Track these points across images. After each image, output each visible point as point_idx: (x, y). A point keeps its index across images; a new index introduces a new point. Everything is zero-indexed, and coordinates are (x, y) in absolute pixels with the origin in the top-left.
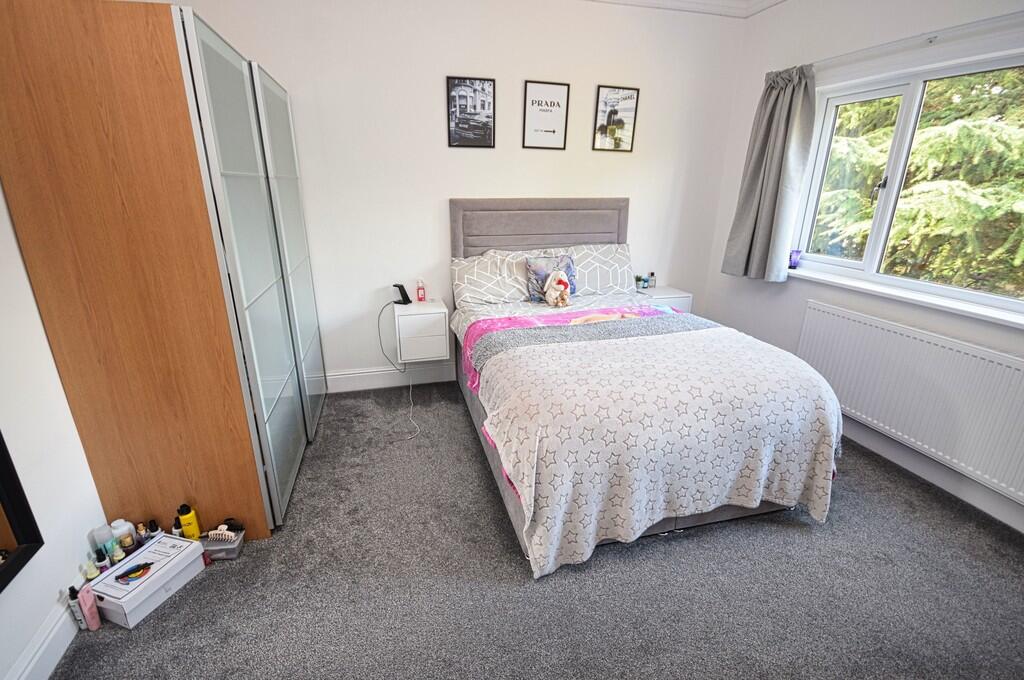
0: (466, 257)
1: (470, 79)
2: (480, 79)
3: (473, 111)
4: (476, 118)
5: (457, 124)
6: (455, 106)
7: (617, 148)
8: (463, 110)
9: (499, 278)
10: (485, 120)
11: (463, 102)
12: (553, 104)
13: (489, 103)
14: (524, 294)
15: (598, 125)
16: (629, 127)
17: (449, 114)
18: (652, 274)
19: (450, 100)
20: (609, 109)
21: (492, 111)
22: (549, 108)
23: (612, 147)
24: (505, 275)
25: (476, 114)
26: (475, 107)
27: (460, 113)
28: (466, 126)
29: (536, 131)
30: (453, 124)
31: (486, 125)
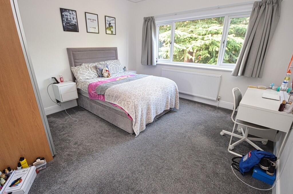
0: (75, 66)
1: (68, 10)
2: (71, 10)
3: (70, 20)
4: (72, 22)
5: (66, 24)
6: (64, 18)
7: (112, 34)
8: (67, 19)
9: (89, 71)
10: (75, 23)
11: (67, 17)
12: (94, 20)
13: (75, 18)
14: (97, 75)
15: (107, 27)
16: (114, 28)
17: (62, 20)
18: (125, 67)
19: (62, 16)
20: (109, 23)
21: (76, 20)
22: (93, 21)
23: (111, 33)
24: (90, 70)
25: (71, 21)
26: (71, 19)
27: (66, 20)
28: (69, 25)
29: (90, 27)
30: (64, 24)
31: (75, 25)
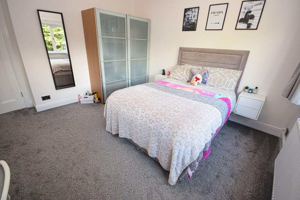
0: (180, 65)
1: (191, 8)
2: (194, 8)
3: (191, 19)
4: (191, 21)
5: (186, 24)
6: (186, 18)
8: (188, 19)
9: (183, 72)
10: (194, 21)
11: (188, 16)
12: (220, 12)
13: (196, 15)
15: (239, 19)
17: (184, 20)
18: (257, 88)
19: (185, 16)
20: (246, 11)
21: (196, 18)
22: (218, 14)
25: (191, 20)
26: (191, 17)
27: (187, 20)
28: (188, 24)
29: (211, 23)
30: (184, 24)
31: (194, 23)
